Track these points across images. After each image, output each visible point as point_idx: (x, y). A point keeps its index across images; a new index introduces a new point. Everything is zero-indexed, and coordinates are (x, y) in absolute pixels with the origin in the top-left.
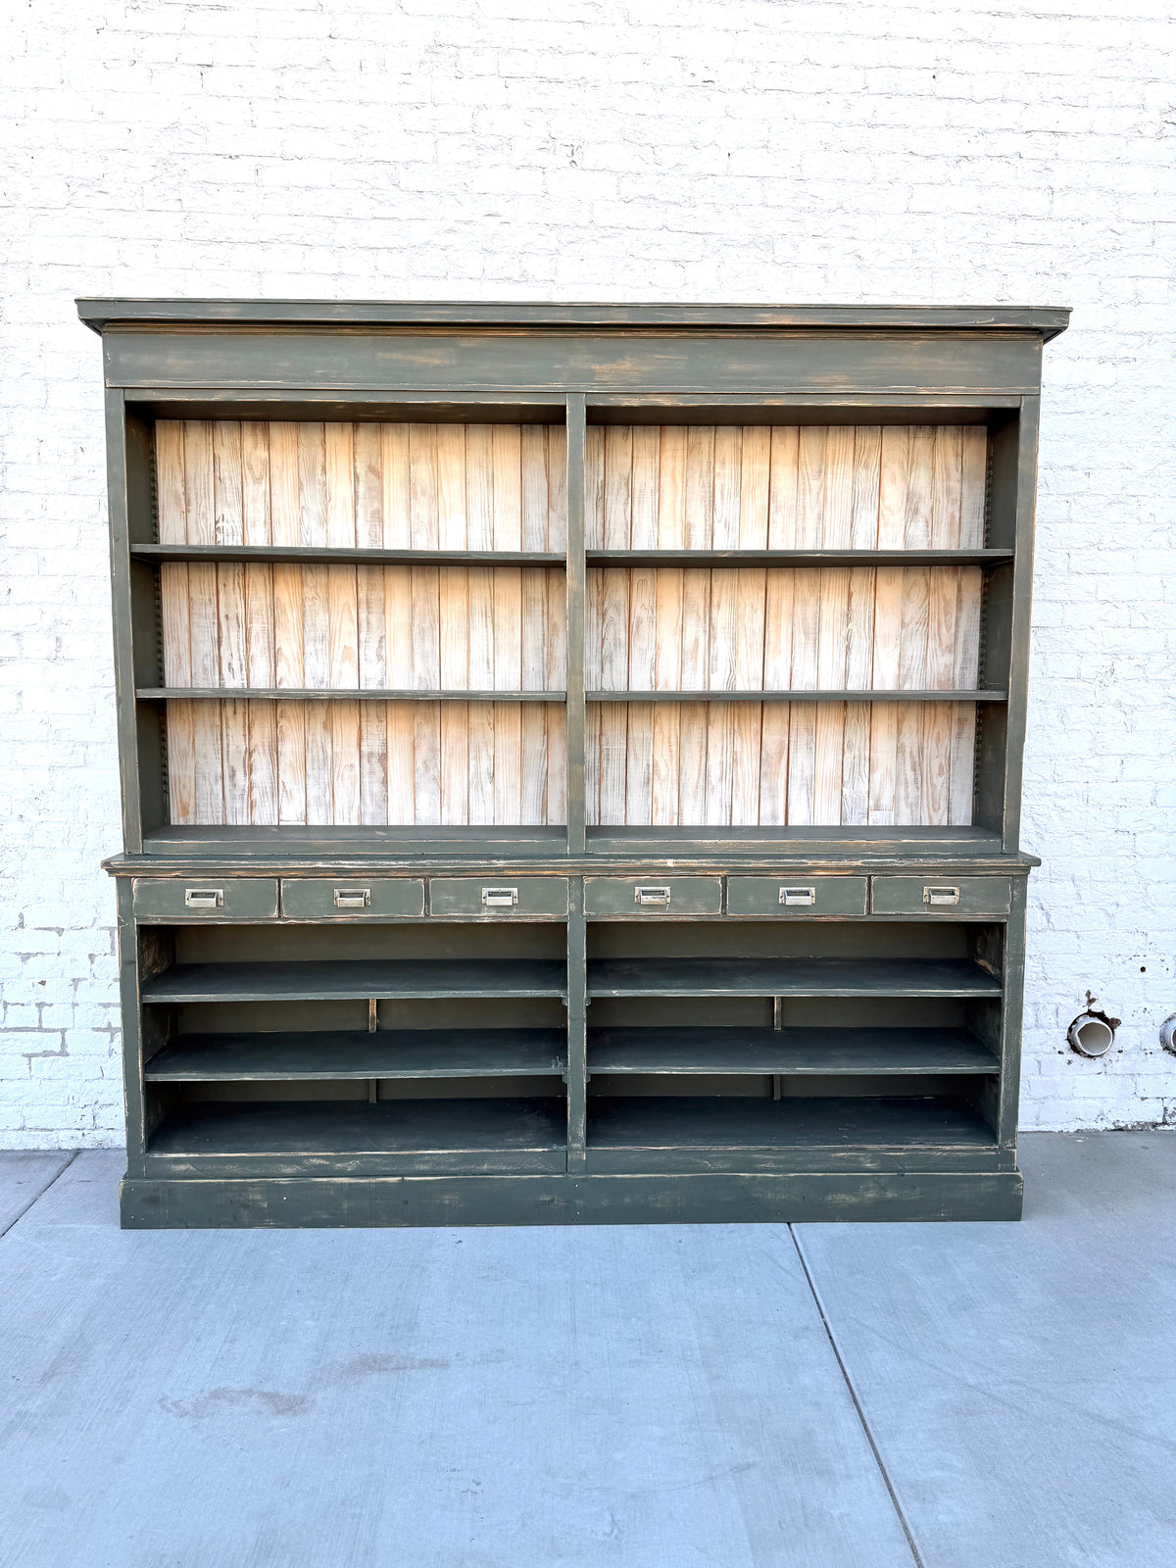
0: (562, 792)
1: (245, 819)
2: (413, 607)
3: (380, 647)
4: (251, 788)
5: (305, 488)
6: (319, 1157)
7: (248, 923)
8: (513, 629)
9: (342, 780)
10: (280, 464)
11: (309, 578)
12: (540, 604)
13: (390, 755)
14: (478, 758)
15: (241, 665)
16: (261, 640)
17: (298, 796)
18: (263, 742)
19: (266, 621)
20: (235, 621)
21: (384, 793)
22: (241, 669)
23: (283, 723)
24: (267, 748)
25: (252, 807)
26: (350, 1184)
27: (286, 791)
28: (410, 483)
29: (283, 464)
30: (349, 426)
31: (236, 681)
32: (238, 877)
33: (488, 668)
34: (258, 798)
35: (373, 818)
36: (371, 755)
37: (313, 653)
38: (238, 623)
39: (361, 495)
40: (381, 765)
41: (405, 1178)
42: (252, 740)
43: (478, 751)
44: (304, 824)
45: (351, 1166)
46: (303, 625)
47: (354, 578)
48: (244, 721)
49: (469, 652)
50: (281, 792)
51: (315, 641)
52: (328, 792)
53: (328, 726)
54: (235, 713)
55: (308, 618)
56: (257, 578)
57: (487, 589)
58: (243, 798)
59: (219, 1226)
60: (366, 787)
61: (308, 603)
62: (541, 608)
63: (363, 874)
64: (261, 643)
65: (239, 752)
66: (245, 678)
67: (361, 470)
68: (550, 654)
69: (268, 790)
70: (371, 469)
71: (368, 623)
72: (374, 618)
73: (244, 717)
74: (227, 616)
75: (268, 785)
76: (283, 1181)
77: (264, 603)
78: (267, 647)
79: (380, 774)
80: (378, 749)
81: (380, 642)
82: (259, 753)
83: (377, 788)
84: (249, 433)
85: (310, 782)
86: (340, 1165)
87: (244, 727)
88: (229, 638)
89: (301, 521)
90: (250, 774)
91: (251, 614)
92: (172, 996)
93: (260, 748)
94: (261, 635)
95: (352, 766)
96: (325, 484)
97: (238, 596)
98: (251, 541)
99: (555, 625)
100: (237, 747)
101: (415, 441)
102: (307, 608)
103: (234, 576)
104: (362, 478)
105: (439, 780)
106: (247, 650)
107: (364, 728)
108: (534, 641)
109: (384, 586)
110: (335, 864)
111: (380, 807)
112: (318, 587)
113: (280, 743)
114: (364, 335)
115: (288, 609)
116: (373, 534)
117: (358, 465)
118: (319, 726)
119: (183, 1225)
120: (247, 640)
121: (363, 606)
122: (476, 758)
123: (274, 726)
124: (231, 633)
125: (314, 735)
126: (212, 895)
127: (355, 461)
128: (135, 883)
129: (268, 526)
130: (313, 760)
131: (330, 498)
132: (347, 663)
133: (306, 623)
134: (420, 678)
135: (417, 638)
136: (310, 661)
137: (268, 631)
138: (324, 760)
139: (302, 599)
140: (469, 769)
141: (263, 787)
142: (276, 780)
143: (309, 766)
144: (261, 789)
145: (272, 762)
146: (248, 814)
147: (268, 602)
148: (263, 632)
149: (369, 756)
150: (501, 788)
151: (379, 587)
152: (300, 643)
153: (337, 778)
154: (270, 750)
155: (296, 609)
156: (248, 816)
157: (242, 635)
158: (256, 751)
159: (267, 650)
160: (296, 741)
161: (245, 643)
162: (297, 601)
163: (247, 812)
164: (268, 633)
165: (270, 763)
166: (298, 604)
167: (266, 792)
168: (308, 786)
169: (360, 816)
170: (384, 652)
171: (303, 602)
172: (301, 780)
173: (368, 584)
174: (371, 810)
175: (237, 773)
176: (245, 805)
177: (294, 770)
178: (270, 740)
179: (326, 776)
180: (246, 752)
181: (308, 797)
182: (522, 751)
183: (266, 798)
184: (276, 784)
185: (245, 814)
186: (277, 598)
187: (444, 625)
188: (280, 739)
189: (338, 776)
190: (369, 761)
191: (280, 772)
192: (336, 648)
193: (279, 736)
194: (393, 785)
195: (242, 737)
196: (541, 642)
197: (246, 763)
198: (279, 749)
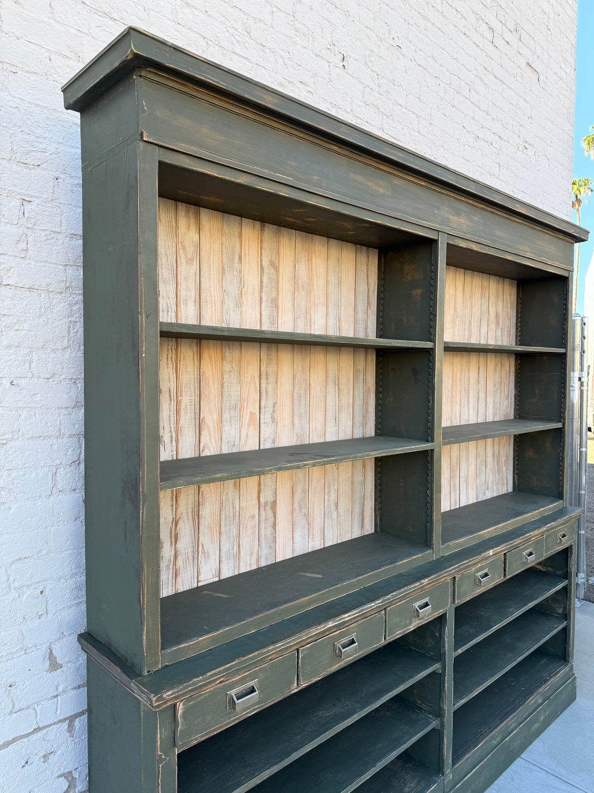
0: (372, 509)
2: (294, 377)
3: (274, 411)
4: (176, 557)
5: (226, 273)
7: (273, 703)
8: (349, 393)
9: (246, 531)
10: (208, 249)
11: (228, 353)
12: (362, 374)
13: (278, 501)
14: (329, 492)
15: (172, 437)
16: (189, 411)
17: (214, 555)
18: (187, 509)
19: (193, 394)
20: (168, 394)
21: (274, 535)
22: (172, 441)
23: (204, 487)
24: (190, 514)
25: (176, 574)
27: (205, 552)
28: (295, 278)
29: (210, 248)
30: (258, 224)
31: (167, 453)
33: (336, 423)
34: (182, 565)
35: (266, 559)
36: (266, 504)
37: (228, 420)
38: (170, 396)
39: (264, 284)
40: (273, 511)
42: (178, 509)
43: (329, 487)
44: (217, 579)
46: (222, 396)
47: (258, 354)
49: (326, 411)
50: (200, 554)
51: (230, 410)
52: (235, 542)
53: (237, 487)
55: (226, 389)
56: (187, 352)
57: (336, 364)
58: (169, 569)
60: (263, 532)
61: (226, 376)
62: (362, 377)
64: (189, 414)
66: (175, 449)
67: (266, 264)
68: (367, 409)
69: (190, 555)
70: (272, 263)
71: (267, 392)
72: (270, 388)
75: (190, 550)
77: (192, 376)
78: (193, 417)
79: (271, 520)
80: (270, 498)
81: (274, 407)
82: (183, 521)
83: (269, 530)
84: (183, 214)
85: (223, 538)
87: (172, 497)
89: (223, 303)
90: (176, 542)
91: (181, 387)
93: (185, 516)
94: (189, 407)
95: (253, 516)
96: (240, 272)
97: (170, 370)
98: (183, 319)
99: (369, 389)
101: (299, 246)
102: (225, 380)
103: (168, 350)
104: (266, 270)
105: (307, 515)
106: (177, 422)
107: (262, 482)
108: (359, 402)
109: (277, 360)
111: (271, 548)
112: (234, 361)
113: (201, 507)
114: (344, 155)
115: (211, 381)
116: (271, 318)
117: (264, 258)
118: (231, 485)
120: (178, 412)
121: (264, 377)
123: (197, 492)
124: (164, 407)
125: (227, 494)
126: (252, 690)
127: (261, 255)
128: (181, 707)
129: (197, 305)
130: (226, 518)
131: (244, 285)
132: (251, 427)
133: (224, 394)
134: (297, 435)
135: (296, 402)
136: (226, 428)
137: (195, 402)
138: (234, 516)
139: (222, 373)
140: (324, 502)
141: (185, 554)
142: (197, 544)
143: (223, 524)
144: (184, 556)
145: (194, 527)
146: (173, 584)
147: (196, 375)
148: (190, 404)
149: (264, 505)
150: (341, 513)
151: (274, 362)
152: (219, 412)
153: (242, 531)
154: (193, 516)
155: (217, 381)
156: (173, 586)
157: (173, 408)
158: (181, 520)
159: (193, 421)
160: (214, 503)
161: (175, 415)
162: (218, 375)
163: (172, 582)
164: (195, 405)
165: (193, 528)
166: (219, 377)
167: (188, 557)
168: (221, 543)
169: (258, 560)
170: (276, 415)
171: (222, 375)
172: (217, 539)
173: (267, 359)
174: (265, 551)
175: (164, 545)
176: (171, 574)
177: (211, 530)
178: (193, 506)
179: (234, 530)
180: (173, 521)
181: (221, 552)
182: (352, 482)
183: (187, 563)
184: (197, 547)
185: (170, 584)
186: (203, 372)
187: (312, 391)
188: (201, 503)
189: (243, 528)
190: (265, 510)
191: (200, 535)
192: (245, 414)
193: (200, 500)
194: (279, 527)
195: (170, 507)
196: (362, 401)
197: (173, 533)
198: (200, 513)
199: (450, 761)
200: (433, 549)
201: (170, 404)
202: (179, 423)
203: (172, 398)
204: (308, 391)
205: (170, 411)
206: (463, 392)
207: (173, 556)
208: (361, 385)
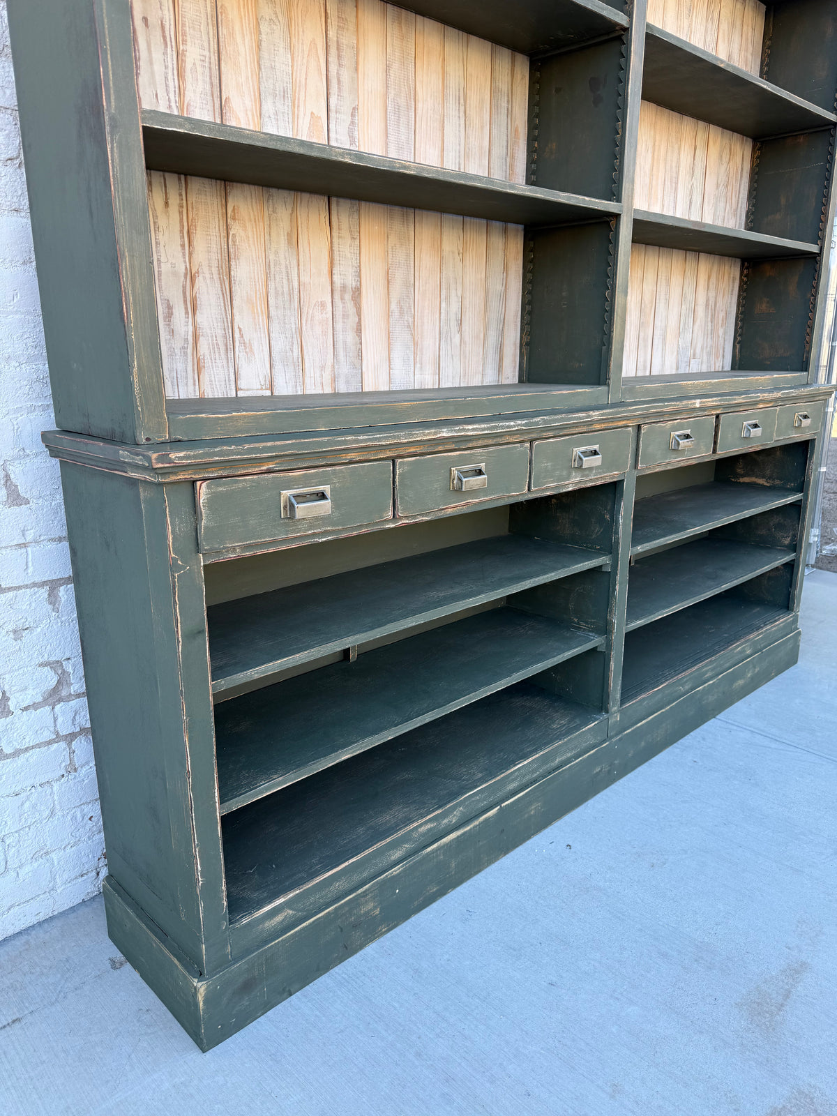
0: (515, 344)
1: (191, 388)
2: (387, 69)
3: (353, 123)
4: (196, 337)
6: (426, 823)
7: (354, 533)
8: (482, 127)
9: (312, 326)
12: (506, 99)
13: (363, 290)
14: (448, 298)
16: (200, 77)
17: (261, 353)
18: (209, 260)
19: (206, 44)
20: (159, 32)
21: (359, 346)
23: (236, 229)
24: (215, 270)
25: (199, 367)
26: (458, 837)
27: (244, 343)
32: (351, 462)
34: (207, 352)
35: (347, 382)
36: (344, 288)
37: (273, 117)
38: (164, 37)
40: (355, 305)
41: (503, 805)
42: (194, 256)
43: (448, 289)
44: (268, 393)
45: (453, 819)
46: (259, 65)
48: (181, 220)
49: (443, 150)
50: (237, 344)
51: (275, 97)
52: (295, 342)
53: (293, 241)
54: (166, 204)
55: (265, 54)
57: (461, 65)
58: (186, 354)
59: (327, 969)
60: (340, 337)
61: (264, 28)
62: (506, 105)
63: (480, 443)
64: (200, 82)
65: (175, 274)
69: (221, 341)
71: (339, 82)
72: (346, 76)
73: (181, 213)
74: (145, 20)
75: (220, 332)
76: (396, 871)
77: (203, 11)
78: (209, 92)
79: (353, 319)
80: (351, 282)
81: (353, 115)
82: (205, 278)
83: (351, 337)
85: (275, 327)
86: (446, 821)
87: (182, 231)
88: (151, 63)
90: (194, 314)
91: (184, 25)
92: (248, 672)
93: (206, 269)
94: (199, 69)
95: (323, 305)
99: (516, 131)
100: (173, 265)
102: (264, 36)
105: (412, 327)
106: (180, 93)
107: (335, 247)
108: (499, 148)
109: (357, 26)
110: (460, 430)
111: (355, 367)
112: (278, 3)
113: (233, 263)
115: (237, 27)
118: (283, 238)
119: (286, 994)
120: (180, 74)
121: (333, 51)
122: (446, 298)
123: (224, 234)
124: (154, 55)
125: (276, 253)
126: (322, 497)
128: (203, 490)
130: (277, 294)
133: (262, 62)
135: (391, 116)
137: (210, 63)
138: (290, 293)
139: (257, 19)
140: (440, 313)
141: (212, 336)
142: (230, 325)
143: (272, 302)
144: (210, 339)
145: (223, 294)
146: (194, 381)
147: (209, 10)
148: (202, 63)
149: (341, 291)
150: (467, 339)
151: (352, 27)
152: (255, 95)
153: (306, 323)
154: (219, 274)
155: (249, 34)
156: (194, 384)
157: (172, 63)
158: (201, 276)
159: (209, 98)
160: (255, 262)
161: (176, 77)
162: (249, 20)
163: (194, 377)
164: (210, 69)
165: (221, 296)
166: (251, 25)
167: (217, 344)
168: (272, 335)
169: (334, 380)
170: (356, 133)
171: (258, 24)
172: (263, 326)
173: (338, 17)
174: (344, 369)
175: (174, 310)
176: (190, 364)
177: (253, 307)
178: (220, 258)
179: (293, 319)
180: (186, 275)
181: (272, 351)
182: (486, 292)
183: (217, 354)
184: (230, 331)
185: (190, 382)
186: (221, 7)
187: (420, 105)
188: (232, 256)
189: (307, 321)
190: (342, 299)
191: (235, 311)
192: (301, 114)
193: (231, 250)
194: (368, 335)
195: (180, 248)
196: (505, 150)
197: (188, 294)
198: (232, 273)
199: (618, 696)
200: (609, 385)
201: (165, 54)
202: (184, 96)
203: (169, 43)
204: (413, 103)
205: (166, 67)
206: (668, 183)
207: (190, 333)
208: (503, 117)
